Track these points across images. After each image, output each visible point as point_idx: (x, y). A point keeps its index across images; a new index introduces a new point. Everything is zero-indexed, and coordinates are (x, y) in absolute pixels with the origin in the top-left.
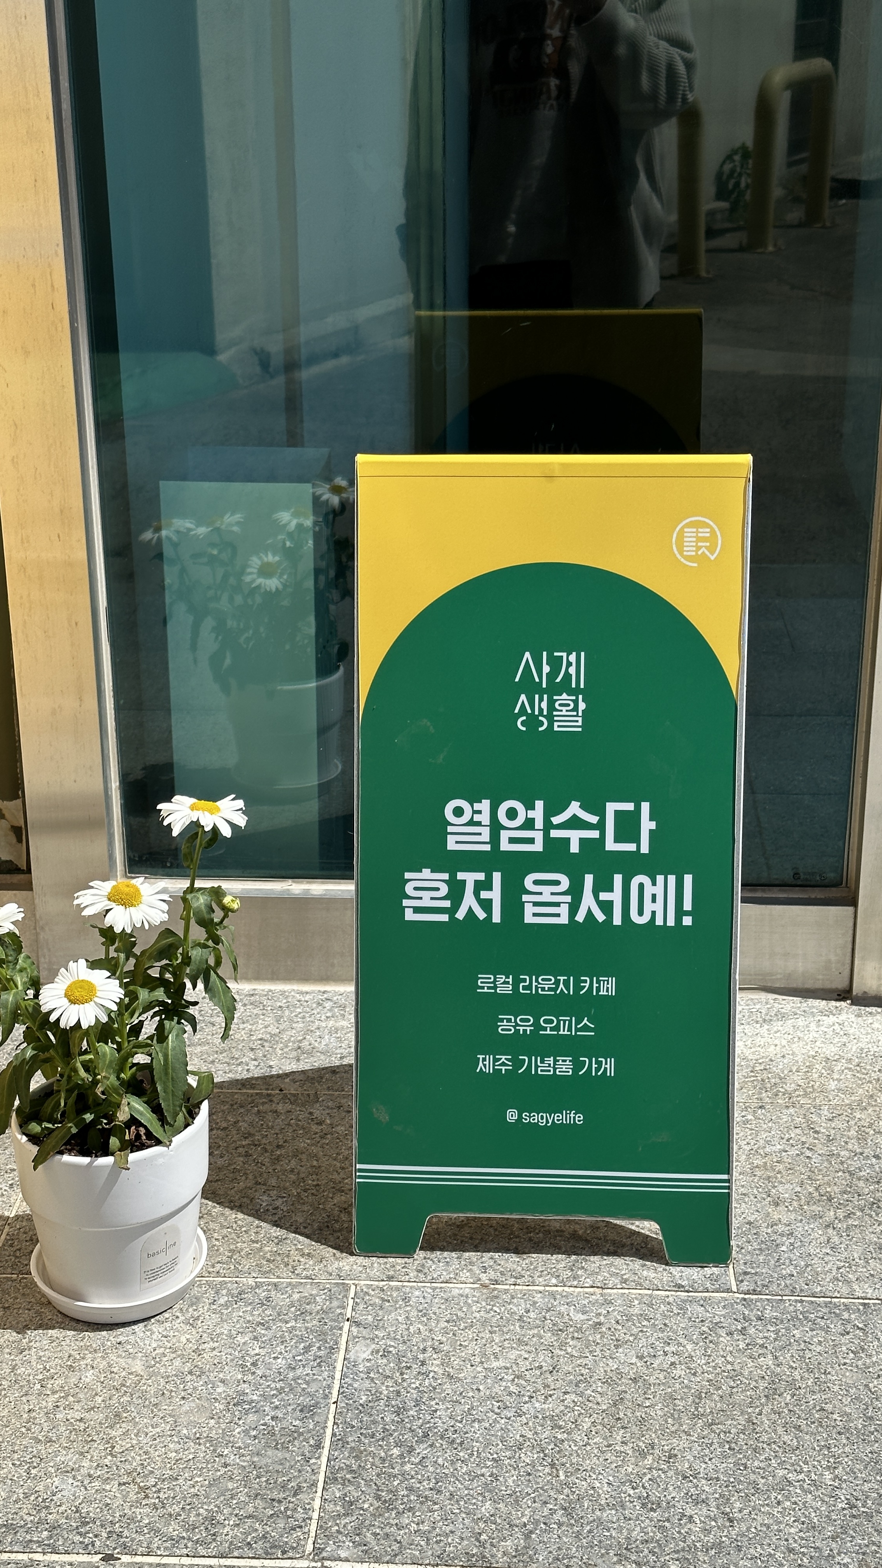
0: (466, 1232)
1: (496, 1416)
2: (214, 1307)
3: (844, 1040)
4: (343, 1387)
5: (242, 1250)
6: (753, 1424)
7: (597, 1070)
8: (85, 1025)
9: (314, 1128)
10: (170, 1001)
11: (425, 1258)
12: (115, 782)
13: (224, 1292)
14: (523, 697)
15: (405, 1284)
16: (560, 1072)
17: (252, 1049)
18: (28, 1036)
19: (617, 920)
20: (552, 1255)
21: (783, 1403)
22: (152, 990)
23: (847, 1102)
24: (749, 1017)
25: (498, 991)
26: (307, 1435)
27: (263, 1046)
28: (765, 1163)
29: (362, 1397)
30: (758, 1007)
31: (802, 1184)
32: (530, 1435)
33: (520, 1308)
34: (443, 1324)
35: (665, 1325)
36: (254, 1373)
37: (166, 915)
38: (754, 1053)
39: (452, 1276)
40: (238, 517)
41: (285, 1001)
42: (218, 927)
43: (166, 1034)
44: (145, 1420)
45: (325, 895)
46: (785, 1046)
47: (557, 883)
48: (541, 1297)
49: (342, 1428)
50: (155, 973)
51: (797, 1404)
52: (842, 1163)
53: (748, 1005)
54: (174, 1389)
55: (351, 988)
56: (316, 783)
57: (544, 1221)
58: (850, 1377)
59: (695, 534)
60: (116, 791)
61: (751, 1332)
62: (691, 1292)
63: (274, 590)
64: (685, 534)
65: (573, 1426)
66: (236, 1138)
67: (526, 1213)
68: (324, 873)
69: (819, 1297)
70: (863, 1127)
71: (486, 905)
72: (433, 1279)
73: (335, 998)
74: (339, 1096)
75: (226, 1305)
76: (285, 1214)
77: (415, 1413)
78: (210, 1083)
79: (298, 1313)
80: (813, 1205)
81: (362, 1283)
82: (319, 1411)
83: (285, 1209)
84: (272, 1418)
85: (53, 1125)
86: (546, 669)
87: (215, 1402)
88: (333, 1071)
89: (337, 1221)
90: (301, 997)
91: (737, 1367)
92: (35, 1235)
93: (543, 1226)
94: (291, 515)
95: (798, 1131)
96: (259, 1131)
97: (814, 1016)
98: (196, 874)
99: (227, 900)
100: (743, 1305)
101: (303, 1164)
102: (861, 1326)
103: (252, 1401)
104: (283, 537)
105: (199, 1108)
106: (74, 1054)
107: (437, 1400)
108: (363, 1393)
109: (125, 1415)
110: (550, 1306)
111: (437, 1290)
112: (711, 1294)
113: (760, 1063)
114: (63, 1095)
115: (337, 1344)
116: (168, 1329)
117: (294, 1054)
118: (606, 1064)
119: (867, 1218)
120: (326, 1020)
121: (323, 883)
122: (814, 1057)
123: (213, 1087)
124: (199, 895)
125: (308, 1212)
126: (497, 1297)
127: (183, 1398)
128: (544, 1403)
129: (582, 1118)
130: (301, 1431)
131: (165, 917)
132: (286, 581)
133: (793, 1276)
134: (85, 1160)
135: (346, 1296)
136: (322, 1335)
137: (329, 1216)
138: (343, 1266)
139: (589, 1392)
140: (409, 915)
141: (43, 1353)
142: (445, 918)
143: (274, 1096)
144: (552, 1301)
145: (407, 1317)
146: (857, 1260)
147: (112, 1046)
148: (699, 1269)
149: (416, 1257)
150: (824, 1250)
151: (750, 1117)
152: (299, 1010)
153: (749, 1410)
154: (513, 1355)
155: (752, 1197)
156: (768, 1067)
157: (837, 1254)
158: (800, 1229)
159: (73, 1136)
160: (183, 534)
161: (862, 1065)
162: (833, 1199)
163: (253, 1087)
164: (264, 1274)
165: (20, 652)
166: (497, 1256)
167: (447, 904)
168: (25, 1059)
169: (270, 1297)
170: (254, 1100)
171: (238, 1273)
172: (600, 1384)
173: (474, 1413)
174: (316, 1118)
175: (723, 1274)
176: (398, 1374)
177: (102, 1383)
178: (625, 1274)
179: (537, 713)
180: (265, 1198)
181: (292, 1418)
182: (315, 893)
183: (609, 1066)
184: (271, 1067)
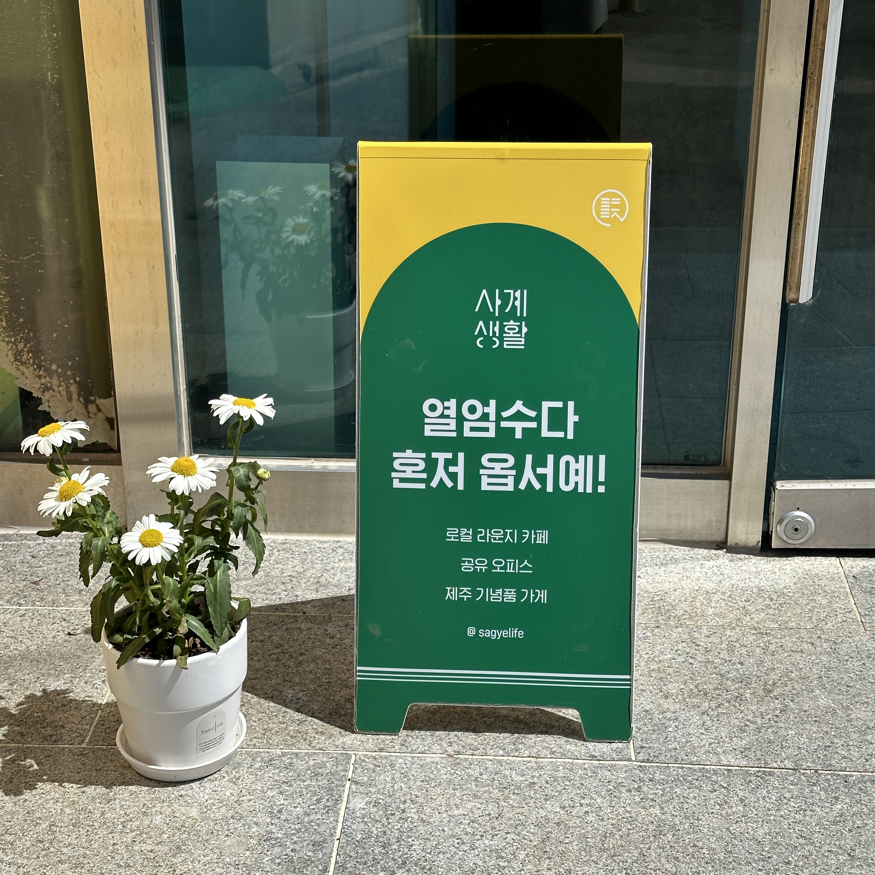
0: (437, 717)
1: (456, 849)
2: (251, 770)
3: (720, 578)
4: (344, 828)
5: (272, 729)
6: (644, 856)
7: (534, 598)
8: (154, 563)
9: (328, 640)
10: (218, 546)
11: (407, 736)
12: (183, 385)
13: (259, 759)
14: (481, 323)
15: (392, 754)
16: (507, 600)
17: (283, 583)
18: (114, 571)
19: (550, 488)
20: (500, 734)
21: (666, 841)
22: (205, 538)
23: (720, 623)
24: (651, 561)
25: (462, 541)
26: (317, 863)
27: (292, 581)
28: (659, 668)
29: (358, 835)
30: (657, 554)
31: (685, 683)
32: (480, 863)
33: (476, 772)
34: (419, 783)
35: (582, 784)
36: (279, 818)
37: (215, 483)
38: (653, 588)
39: (426, 748)
40: (278, 189)
41: (308, 548)
42: (254, 492)
43: (215, 570)
44: (199, 851)
45: (338, 470)
46: (676, 583)
47: (506, 461)
48: (491, 764)
49: (343, 857)
50: (207, 525)
51: (677, 842)
52: (715, 668)
53: (650, 553)
54: (220, 829)
55: (353, 539)
56: (333, 388)
57: (495, 709)
58: (715, 822)
59: (609, 203)
60: (183, 392)
61: (644, 789)
62: (602, 760)
63: (304, 243)
64: (602, 203)
65: (512, 857)
66: (270, 647)
67: (481, 703)
68: (338, 454)
69: (695, 765)
70: (732, 641)
71: (453, 477)
72: (412, 751)
73: (346, 546)
74: (346, 617)
75: (260, 769)
76: (305, 703)
77: (397, 847)
78: (248, 606)
79: (313, 774)
80: (693, 698)
81: (360, 753)
82: (326, 845)
83: (305, 699)
84: (292, 851)
85: (132, 637)
86: (498, 302)
87: (250, 839)
88: (343, 599)
89: (343, 708)
90: (321, 545)
91: (633, 815)
92: (120, 717)
93: (495, 713)
94: (317, 188)
95: (684, 644)
96: (287, 643)
97: (698, 561)
98: (238, 454)
99: (260, 472)
100: (640, 770)
101: (319, 667)
102: (725, 785)
103: (278, 838)
104: (312, 204)
105: (240, 625)
106: (146, 584)
107: (413, 838)
108: (359, 833)
109: (184, 848)
110: (498, 770)
111: (416, 759)
112: (616, 762)
113: (658, 595)
114: (138, 614)
115: (340, 797)
116: (217, 785)
117: (315, 586)
118: (541, 594)
119: (732, 708)
120: (338, 562)
121: (337, 461)
122: (697, 591)
123: (250, 610)
124: (240, 468)
125: (322, 701)
126: (459, 764)
127: (227, 836)
128: (491, 840)
129: (523, 634)
130: (313, 859)
131: (214, 484)
132: (313, 237)
133: (677, 749)
134: (155, 662)
135: (348, 763)
136: (330, 790)
137: (337, 705)
138: (347, 741)
139: (524, 832)
140: (396, 484)
141: (125, 803)
142: (422, 486)
143: (299, 617)
144: (499, 767)
145: (393, 778)
146: (724, 738)
147: (176, 578)
148: (608, 744)
149: (400, 734)
150: (700, 731)
151: (649, 634)
152: (318, 555)
153: (641, 846)
154: (469, 805)
155: (649, 692)
156: (663, 598)
157: (710, 734)
158: (683, 716)
159: (147, 645)
160: (237, 202)
161: (732, 596)
162: (708, 694)
163: (283, 610)
164: (289, 746)
165: (111, 289)
166: (460, 734)
167: (424, 476)
168: (111, 588)
169: (292, 763)
170: (284, 620)
171: (270, 745)
172: (533, 827)
173: (440, 847)
174: (330, 633)
175: (625, 748)
176: (385, 819)
177: (168, 824)
178: (554, 748)
179: (491, 335)
180: (290, 691)
181: (307, 850)
182: (331, 468)
183: (543, 595)
184: (297, 596)
